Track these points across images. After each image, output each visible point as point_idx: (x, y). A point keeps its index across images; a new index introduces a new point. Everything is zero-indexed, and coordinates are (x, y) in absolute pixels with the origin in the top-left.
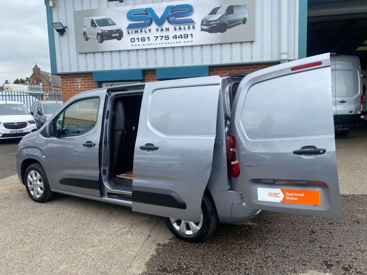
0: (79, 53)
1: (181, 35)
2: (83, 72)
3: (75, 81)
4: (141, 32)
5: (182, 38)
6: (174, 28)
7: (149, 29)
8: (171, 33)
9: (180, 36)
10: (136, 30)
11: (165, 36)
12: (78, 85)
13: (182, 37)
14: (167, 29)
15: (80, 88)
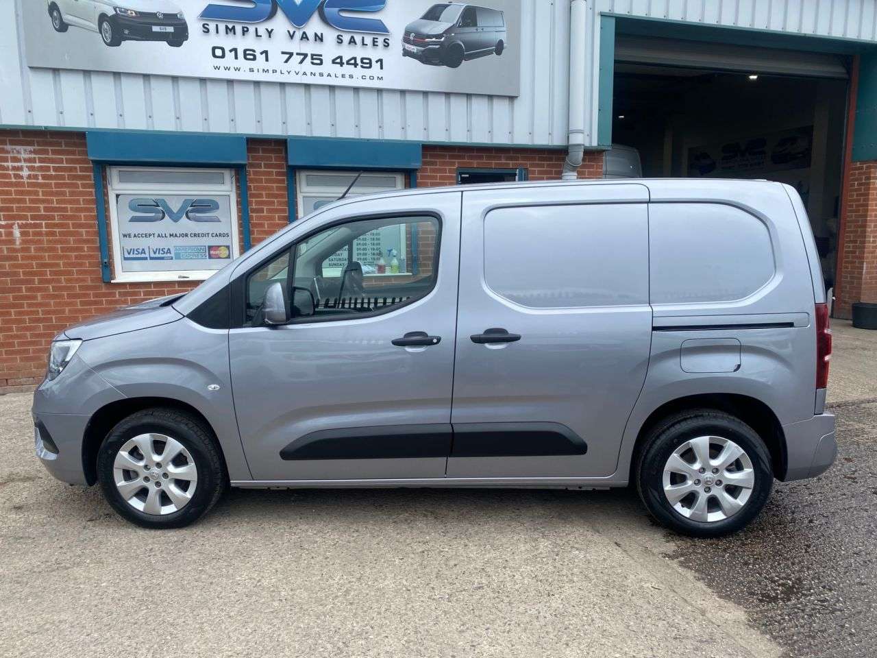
0: (30, 68)
1: (355, 59)
2: (46, 127)
3: (8, 152)
4: (244, 35)
5: (356, 67)
6: (338, 36)
7: (267, 30)
8: (329, 49)
9: (351, 60)
10: (230, 26)
11: (312, 55)
12: (21, 169)
13: (358, 64)
14: (319, 38)
15: (29, 177)
